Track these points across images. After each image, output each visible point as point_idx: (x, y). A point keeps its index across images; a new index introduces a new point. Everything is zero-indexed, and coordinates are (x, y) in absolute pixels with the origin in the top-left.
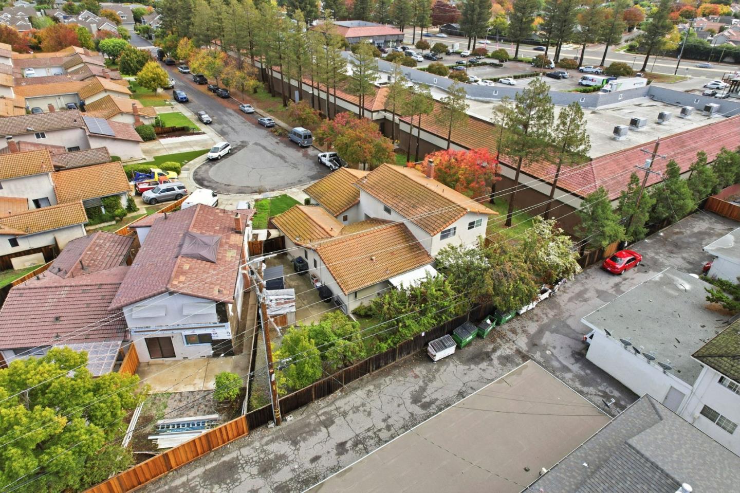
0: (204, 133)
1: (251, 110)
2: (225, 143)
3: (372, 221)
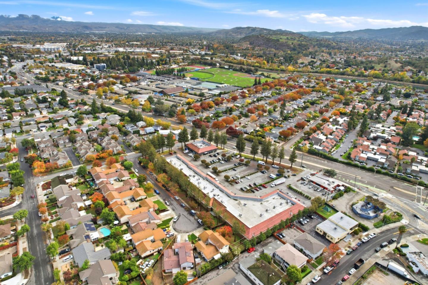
0: (169, 210)
1: (178, 199)
3: (211, 244)
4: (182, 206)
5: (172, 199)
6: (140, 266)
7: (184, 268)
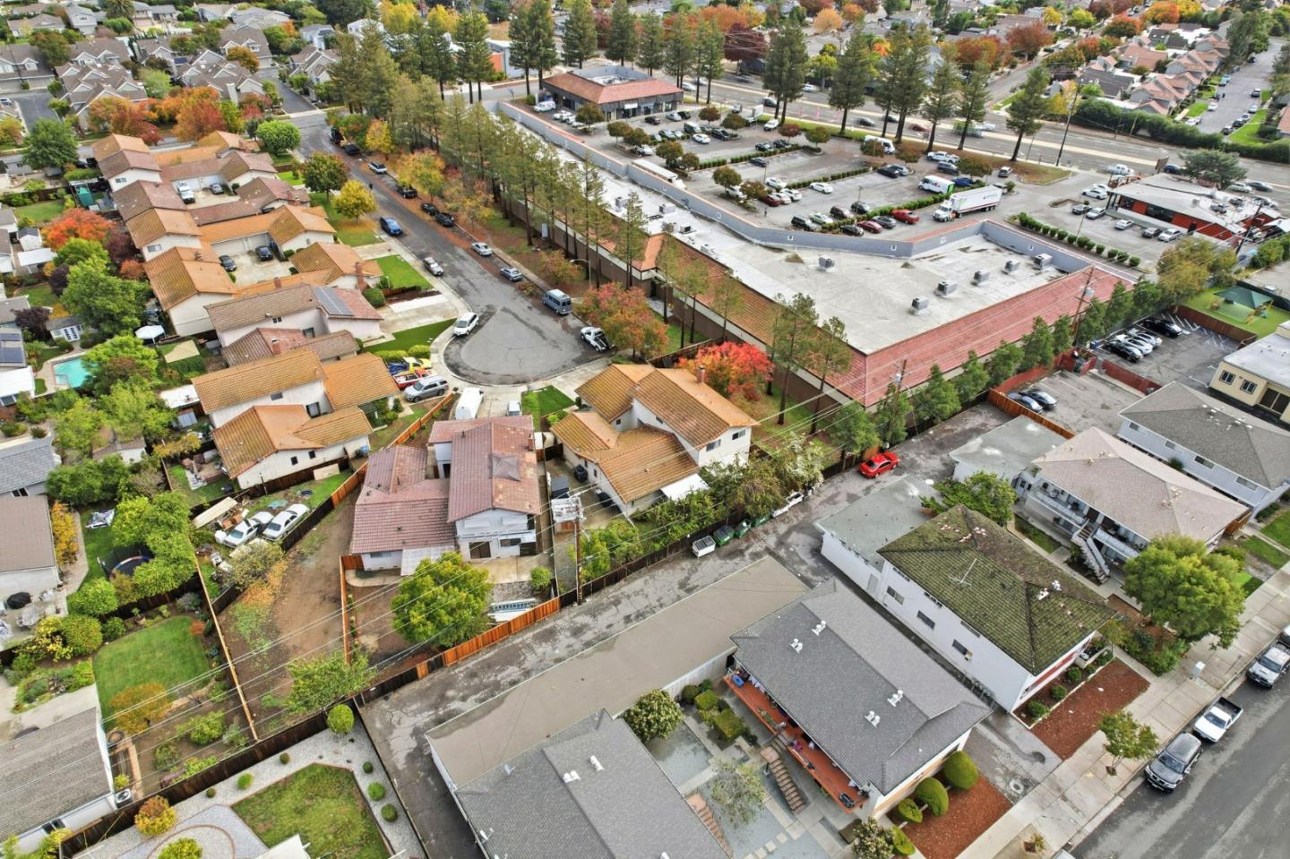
0: (438, 293)
1: (488, 251)
2: (472, 314)
3: (645, 429)
4: (505, 277)
5: (461, 252)
6: (220, 536)
7: (481, 550)
